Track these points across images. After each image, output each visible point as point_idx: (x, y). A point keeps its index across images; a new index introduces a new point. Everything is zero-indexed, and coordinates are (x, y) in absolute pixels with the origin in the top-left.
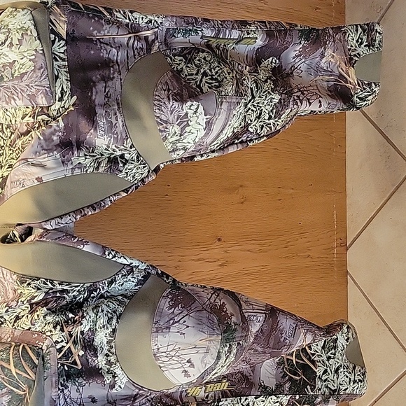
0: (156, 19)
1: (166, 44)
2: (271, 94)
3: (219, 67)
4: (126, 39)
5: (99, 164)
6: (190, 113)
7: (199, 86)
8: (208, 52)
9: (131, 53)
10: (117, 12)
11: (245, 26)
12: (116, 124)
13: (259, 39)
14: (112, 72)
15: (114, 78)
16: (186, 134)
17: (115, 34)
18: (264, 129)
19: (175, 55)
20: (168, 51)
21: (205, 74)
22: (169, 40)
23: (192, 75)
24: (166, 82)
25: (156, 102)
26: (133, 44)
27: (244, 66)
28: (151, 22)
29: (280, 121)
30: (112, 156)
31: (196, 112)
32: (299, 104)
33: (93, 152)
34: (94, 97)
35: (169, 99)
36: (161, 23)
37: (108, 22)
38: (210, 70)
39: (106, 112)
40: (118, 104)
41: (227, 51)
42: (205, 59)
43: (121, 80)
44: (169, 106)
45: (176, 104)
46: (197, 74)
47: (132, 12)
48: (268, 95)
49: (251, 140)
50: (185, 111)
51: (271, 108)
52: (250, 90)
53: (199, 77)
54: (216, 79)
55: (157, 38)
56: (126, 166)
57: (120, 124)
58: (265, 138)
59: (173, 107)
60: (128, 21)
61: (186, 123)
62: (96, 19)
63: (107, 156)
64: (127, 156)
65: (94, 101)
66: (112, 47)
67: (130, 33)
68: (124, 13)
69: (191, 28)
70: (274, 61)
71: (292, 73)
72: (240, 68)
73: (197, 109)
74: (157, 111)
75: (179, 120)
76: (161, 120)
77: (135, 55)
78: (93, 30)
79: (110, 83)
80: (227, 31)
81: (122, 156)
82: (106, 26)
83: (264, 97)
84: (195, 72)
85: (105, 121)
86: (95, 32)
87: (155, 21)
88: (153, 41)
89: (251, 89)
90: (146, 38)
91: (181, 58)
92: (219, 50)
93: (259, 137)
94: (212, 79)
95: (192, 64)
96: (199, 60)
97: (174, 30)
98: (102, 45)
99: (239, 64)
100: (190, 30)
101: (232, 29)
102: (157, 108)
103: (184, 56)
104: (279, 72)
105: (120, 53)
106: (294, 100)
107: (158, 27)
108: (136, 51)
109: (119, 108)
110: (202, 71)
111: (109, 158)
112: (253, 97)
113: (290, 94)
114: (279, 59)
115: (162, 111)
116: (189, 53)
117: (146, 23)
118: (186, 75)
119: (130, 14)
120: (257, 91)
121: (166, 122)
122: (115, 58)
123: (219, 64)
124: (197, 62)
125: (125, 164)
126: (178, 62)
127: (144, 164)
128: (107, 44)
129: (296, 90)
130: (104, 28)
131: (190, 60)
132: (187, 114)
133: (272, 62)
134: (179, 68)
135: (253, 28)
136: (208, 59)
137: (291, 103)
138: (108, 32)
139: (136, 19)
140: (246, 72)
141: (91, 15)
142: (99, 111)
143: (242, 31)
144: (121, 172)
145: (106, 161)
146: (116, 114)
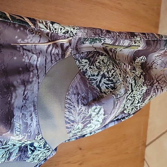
0: (72, 30)
1: (77, 50)
2: (142, 87)
3: (113, 69)
4: (46, 47)
5: (11, 154)
6: (94, 114)
7: (98, 86)
8: (105, 55)
9: (49, 59)
10: (40, 23)
11: (134, 37)
12: (31, 124)
13: (141, 46)
14: (31, 76)
15: (32, 81)
16: (87, 128)
17: (37, 42)
18: (133, 110)
19: (82, 58)
20: (77, 55)
21: (104, 76)
22: (79, 46)
23: (94, 75)
24: (76, 86)
25: (67, 105)
26: (51, 51)
27: (128, 65)
28: (68, 32)
29: (144, 104)
30: (23, 145)
31: (98, 113)
32: (156, 92)
33: (6, 144)
34: (13, 101)
35: (78, 103)
36: (76, 34)
37: (32, 32)
38: (108, 73)
39: (23, 114)
40: (34, 106)
41: (116, 52)
42: (103, 61)
43: (39, 83)
44: (78, 109)
45: (84, 108)
46: (97, 76)
47: (53, 23)
48: (141, 88)
49: (124, 118)
50: (90, 113)
51: (141, 97)
52: (130, 85)
53: (99, 78)
54: (112, 81)
55: (70, 44)
56: (34, 153)
57: (34, 123)
58: (132, 115)
59: (81, 110)
60: (48, 31)
61: (89, 121)
62: (22, 29)
63: (18, 145)
64: (36, 145)
65: (13, 104)
66: (33, 53)
67: (49, 41)
68: (46, 24)
69: (97, 38)
70: (143, 59)
71: (152, 66)
72: (125, 67)
73: (99, 111)
74: (67, 113)
75: (84, 120)
76: (69, 120)
77: (52, 60)
78: (18, 39)
79: (29, 87)
80: (122, 40)
81: (32, 145)
82: (30, 36)
83: (138, 90)
84: (96, 74)
85: (21, 123)
86: (19, 40)
87: (71, 32)
88: (67, 47)
89: (132, 84)
90: (62, 45)
91: (86, 61)
92: (111, 51)
93: (129, 115)
94: (109, 80)
95: (94, 66)
96: (99, 62)
97: (85, 39)
98: (25, 51)
99: (125, 64)
100: (96, 39)
101: (125, 39)
102: (67, 110)
103: (89, 59)
104: (145, 66)
105: (39, 59)
106: (154, 89)
107: (72, 37)
108: (53, 56)
109: (35, 109)
110: (102, 73)
111: (20, 147)
112: (132, 91)
113: (152, 85)
114: (146, 57)
115: (71, 113)
116: (92, 57)
117: (64, 33)
118: (89, 76)
119: (51, 25)
120: (135, 86)
121: (73, 122)
122: (35, 63)
123: (113, 66)
124: (97, 64)
125: (33, 151)
126: (84, 64)
127: (49, 149)
128: (29, 51)
129: (155, 81)
130: (28, 37)
131: (92, 62)
132: (90, 115)
133: (142, 59)
134: (84, 69)
135: (138, 39)
136: (105, 61)
137: (152, 92)
138: (31, 41)
139: (56, 29)
140: (128, 70)
141: (17, 25)
142: (17, 113)
143: (131, 41)
144: (29, 158)
145: (17, 151)
146: (31, 115)
